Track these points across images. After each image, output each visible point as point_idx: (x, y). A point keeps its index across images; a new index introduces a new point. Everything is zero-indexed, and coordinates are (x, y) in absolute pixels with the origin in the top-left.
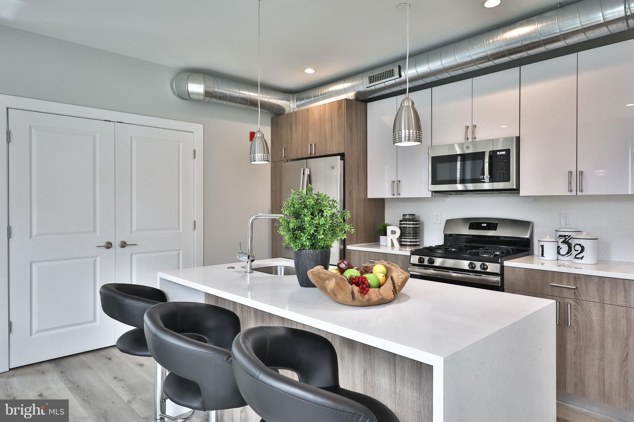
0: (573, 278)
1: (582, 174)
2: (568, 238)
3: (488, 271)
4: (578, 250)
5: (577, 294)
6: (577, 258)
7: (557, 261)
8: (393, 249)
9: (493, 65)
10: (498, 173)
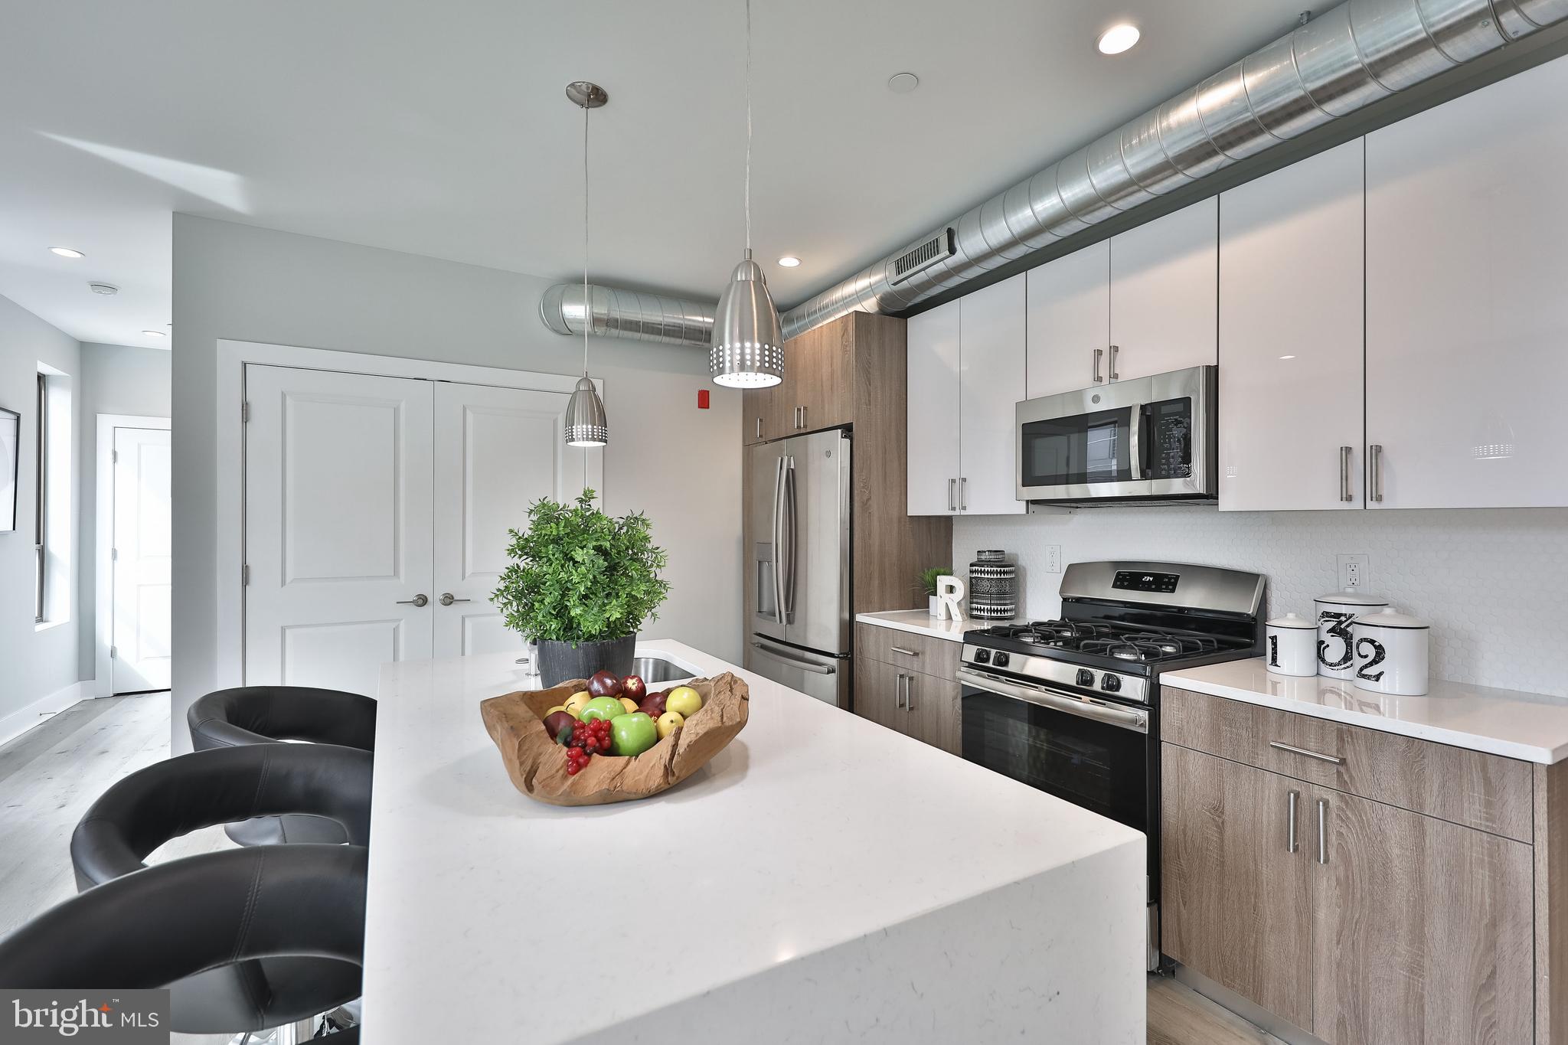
0: (1335, 733)
1: (1380, 455)
2: (1345, 621)
3: (1121, 693)
4: (1366, 656)
5: (1346, 777)
6: (1364, 676)
7: (1316, 678)
8: (948, 629)
9: (1149, 199)
10: (1164, 455)
